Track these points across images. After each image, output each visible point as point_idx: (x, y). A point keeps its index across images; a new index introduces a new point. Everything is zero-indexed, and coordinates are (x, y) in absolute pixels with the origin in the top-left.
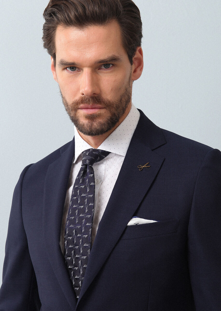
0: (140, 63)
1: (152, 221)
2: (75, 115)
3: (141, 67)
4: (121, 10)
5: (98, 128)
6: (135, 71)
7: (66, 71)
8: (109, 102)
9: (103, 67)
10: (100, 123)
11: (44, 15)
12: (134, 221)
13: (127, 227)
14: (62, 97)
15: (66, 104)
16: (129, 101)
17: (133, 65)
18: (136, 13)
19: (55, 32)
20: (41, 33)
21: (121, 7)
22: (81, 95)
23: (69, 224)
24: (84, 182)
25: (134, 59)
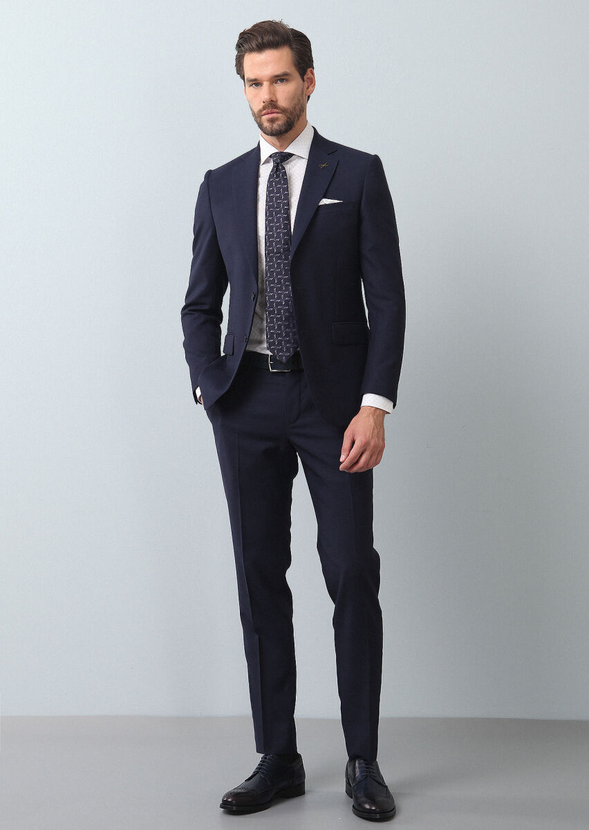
0: (312, 81)
1: (336, 201)
2: (260, 121)
3: (314, 84)
4: (292, 39)
5: (278, 128)
6: (308, 88)
7: (252, 87)
8: (284, 108)
9: (279, 81)
10: (279, 125)
12: (323, 202)
13: (320, 206)
14: (251, 108)
15: (254, 114)
17: (306, 83)
18: (305, 42)
19: (243, 59)
20: (234, 62)
22: (263, 104)
23: (269, 208)
24: (278, 176)
25: (305, 77)
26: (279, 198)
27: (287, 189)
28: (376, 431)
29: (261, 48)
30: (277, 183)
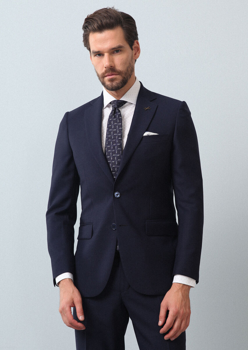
0: (138, 49)
2: (103, 80)
3: (139, 51)
4: (123, 21)
5: (116, 85)
6: (135, 54)
7: (96, 57)
8: (120, 71)
9: (115, 52)
10: (117, 83)
11: (83, 28)
12: (146, 134)
13: (143, 137)
14: (96, 72)
15: (98, 75)
16: (133, 71)
17: (134, 51)
18: (132, 22)
19: (89, 37)
21: (122, 19)
22: (105, 69)
23: (108, 139)
24: (115, 117)
25: (133, 47)
26: (116, 132)
27: (121, 126)
28: (184, 303)
29: (101, 28)
30: (114, 122)
